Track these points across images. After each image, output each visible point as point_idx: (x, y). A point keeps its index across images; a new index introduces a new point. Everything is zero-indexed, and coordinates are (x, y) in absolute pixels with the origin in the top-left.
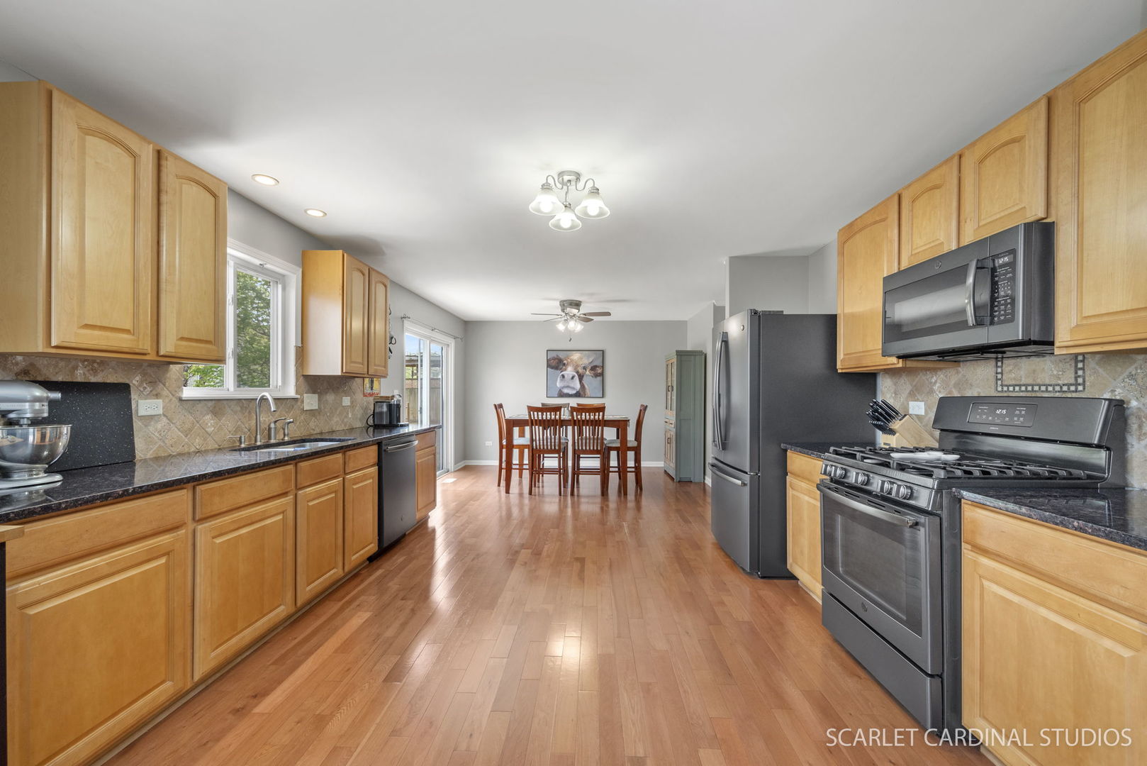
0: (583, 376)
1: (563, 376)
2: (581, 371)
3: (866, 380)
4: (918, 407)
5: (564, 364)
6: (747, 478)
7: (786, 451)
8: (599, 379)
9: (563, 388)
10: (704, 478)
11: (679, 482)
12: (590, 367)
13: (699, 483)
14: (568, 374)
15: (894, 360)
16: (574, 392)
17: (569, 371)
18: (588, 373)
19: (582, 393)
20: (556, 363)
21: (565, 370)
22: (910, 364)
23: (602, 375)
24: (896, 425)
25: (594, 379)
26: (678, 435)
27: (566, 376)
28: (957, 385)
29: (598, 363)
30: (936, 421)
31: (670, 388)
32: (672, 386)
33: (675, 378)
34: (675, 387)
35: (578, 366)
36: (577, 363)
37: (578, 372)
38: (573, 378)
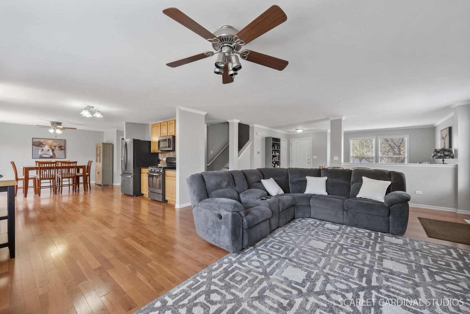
0: (54, 150)
1: (43, 150)
2: (53, 148)
3: (157, 154)
4: (165, 159)
5: (43, 145)
6: (132, 175)
7: (141, 169)
8: (63, 151)
9: (43, 154)
10: (113, 184)
11: (103, 186)
12: (58, 146)
13: (111, 185)
14: (45, 149)
15: (160, 151)
17: (46, 148)
18: (57, 148)
19: (53, 157)
20: (37, 144)
21: (44, 147)
22: (162, 152)
23: (65, 149)
24: (160, 162)
25: (60, 151)
26: (103, 171)
27: (44, 150)
28: (169, 156)
29: (63, 145)
30: (166, 161)
31: (99, 155)
32: (100, 155)
33: (102, 152)
34: (101, 155)
35: (51, 146)
36: (50, 144)
37: (51, 148)
38: (48, 150)
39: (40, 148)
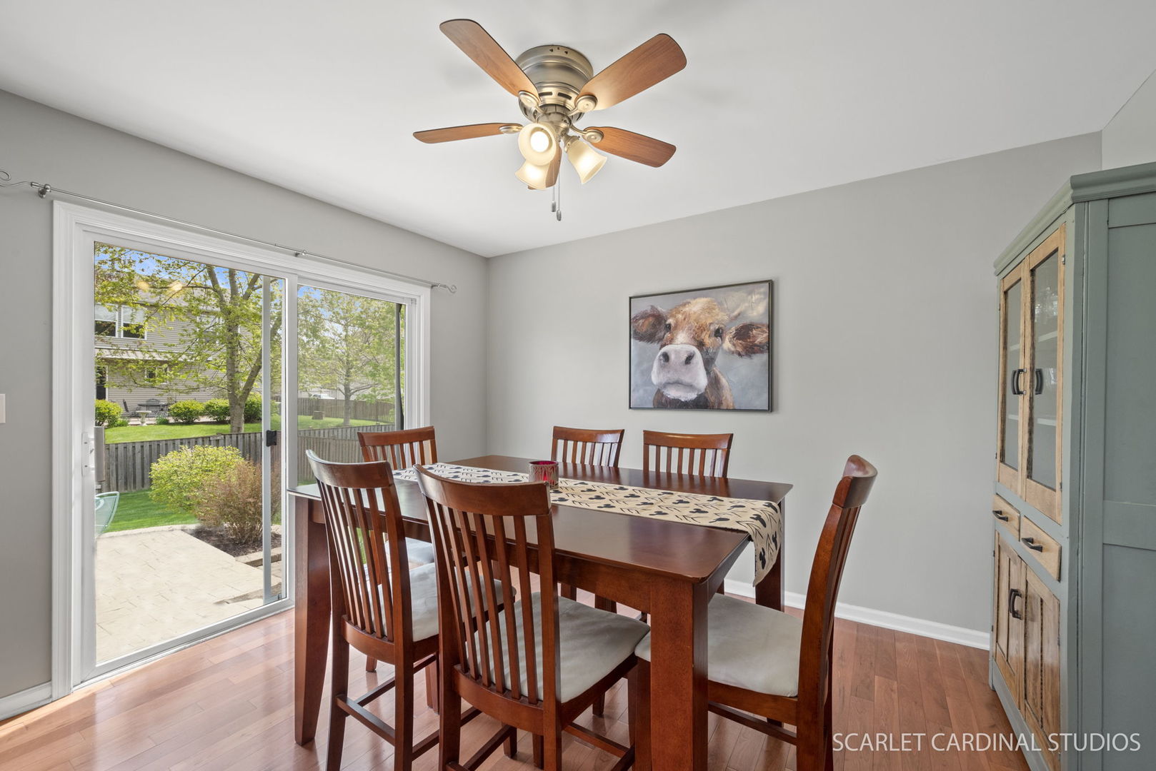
0: (715, 354)
1: (666, 357)
2: (708, 341)
5: (668, 327)
9: (668, 384)
12: (733, 330)
14: (677, 352)
16: (692, 396)
17: (678, 346)
18: (727, 345)
19: (712, 399)
21: (671, 341)
23: (769, 347)
27: (672, 357)
29: (758, 316)
31: (1025, 382)
32: (1038, 375)
33: (1064, 338)
34: (1060, 379)
35: (702, 329)
36: (697, 321)
37: (700, 345)
38: (689, 359)
39: (656, 346)
